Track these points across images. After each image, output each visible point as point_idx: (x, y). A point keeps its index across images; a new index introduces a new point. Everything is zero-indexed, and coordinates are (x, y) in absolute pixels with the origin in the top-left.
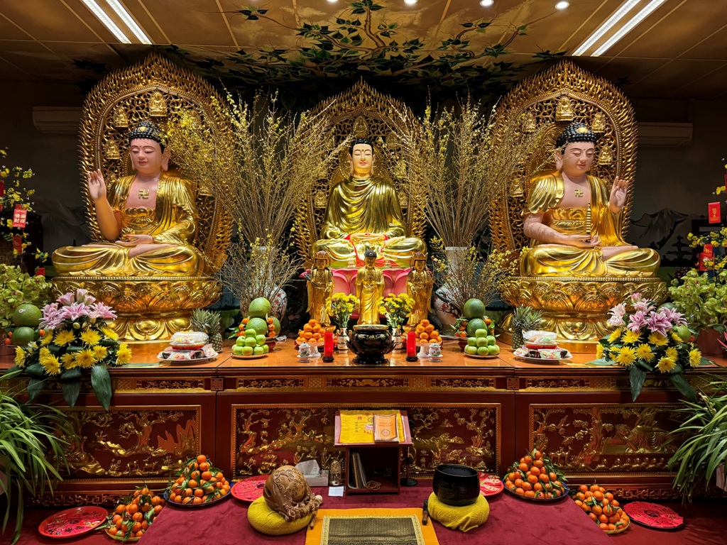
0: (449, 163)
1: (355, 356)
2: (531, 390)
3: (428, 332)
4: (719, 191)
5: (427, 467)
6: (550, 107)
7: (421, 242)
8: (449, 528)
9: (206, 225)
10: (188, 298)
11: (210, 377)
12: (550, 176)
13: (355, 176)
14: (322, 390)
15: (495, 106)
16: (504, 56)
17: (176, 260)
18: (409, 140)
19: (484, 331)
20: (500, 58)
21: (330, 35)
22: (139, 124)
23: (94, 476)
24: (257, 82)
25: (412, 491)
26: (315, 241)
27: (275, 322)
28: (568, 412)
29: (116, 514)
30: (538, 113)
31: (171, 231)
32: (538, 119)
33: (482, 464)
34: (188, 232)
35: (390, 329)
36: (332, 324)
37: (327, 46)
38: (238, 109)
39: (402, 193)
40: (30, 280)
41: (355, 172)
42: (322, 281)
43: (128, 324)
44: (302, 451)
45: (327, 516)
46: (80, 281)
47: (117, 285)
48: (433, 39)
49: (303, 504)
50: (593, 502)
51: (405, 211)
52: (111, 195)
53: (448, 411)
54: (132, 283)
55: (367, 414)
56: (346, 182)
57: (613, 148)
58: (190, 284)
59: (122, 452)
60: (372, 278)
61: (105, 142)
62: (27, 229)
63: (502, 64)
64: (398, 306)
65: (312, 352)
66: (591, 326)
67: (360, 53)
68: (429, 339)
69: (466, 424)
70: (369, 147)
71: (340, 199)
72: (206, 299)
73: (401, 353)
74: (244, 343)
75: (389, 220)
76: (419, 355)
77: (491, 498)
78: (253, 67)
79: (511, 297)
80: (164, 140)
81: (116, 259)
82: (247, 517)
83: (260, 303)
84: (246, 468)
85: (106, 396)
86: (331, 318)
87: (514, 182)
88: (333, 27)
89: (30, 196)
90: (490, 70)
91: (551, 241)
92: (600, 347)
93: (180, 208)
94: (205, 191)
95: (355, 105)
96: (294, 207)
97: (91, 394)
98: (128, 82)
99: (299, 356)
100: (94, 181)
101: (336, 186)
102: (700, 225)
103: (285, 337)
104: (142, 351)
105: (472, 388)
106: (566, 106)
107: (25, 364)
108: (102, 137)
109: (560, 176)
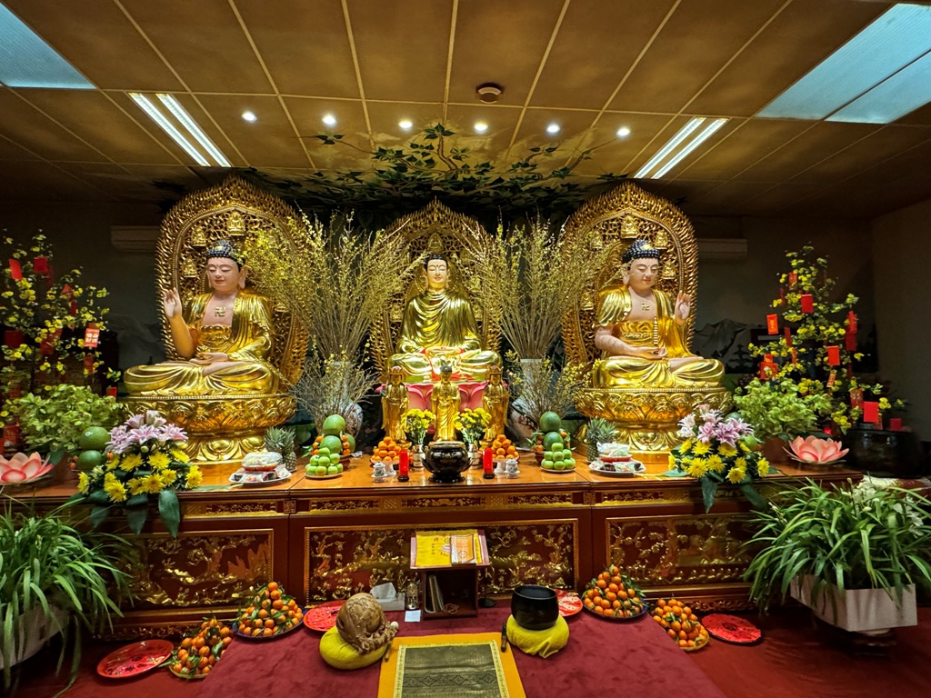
0: (521, 278)
1: (430, 475)
2: (607, 504)
3: (505, 447)
4: (776, 303)
5: (506, 586)
6: (615, 225)
7: (496, 356)
8: (529, 655)
9: (283, 340)
10: (262, 416)
11: (282, 500)
12: (618, 290)
13: (430, 290)
14: (397, 511)
15: (563, 226)
16: (571, 178)
17: (251, 378)
18: (482, 256)
19: (560, 445)
20: (567, 180)
21: (405, 158)
22: (216, 243)
23: (160, 607)
24: (335, 201)
25: (491, 614)
26: (390, 355)
27: (350, 439)
28: (644, 525)
29: (182, 648)
30: (605, 231)
31: (248, 348)
32: (604, 236)
33: (560, 581)
34: (264, 349)
35: (467, 444)
36: (408, 440)
37: (402, 168)
38: (313, 229)
39: (477, 306)
40: (99, 402)
41: (430, 287)
42: (397, 396)
43: (201, 444)
44: (378, 574)
45: (402, 645)
46: (152, 401)
47: (189, 404)
48: (503, 163)
49: (378, 635)
50: (671, 618)
51: (480, 323)
52: (187, 313)
53: (526, 528)
54: (205, 402)
55: (444, 535)
56: (421, 296)
57: (675, 264)
58: (264, 402)
59: (190, 580)
60: (448, 393)
61: (182, 261)
62: (99, 348)
63: (568, 185)
64: (474, 421)
65: (387, 470)
66: (662, 437)
67: (434, 175)
68: (506, 455)
69: (544, 540)
70: (443, 262)
71: (415, 314)
72: (281, 416)
73: (478, 469)
74: (317, 462)
75: (464, 333)
76: (496, 471)
77: (570, 619)
78: (330, 188)
79: (585, 408)
80: (240, 260)
81: (190, 378)
82: (319, 649)
83: (335, 421)
84: (320, 593)
85: (174, 522)
86: (406, 433)
87: (585, 296)
88: (407, 151)
89: (104, 316)
90: (557, 191)
91: (621, 353)
92: (672, 458)
93: (256, 325)
94: (281, 307)
95: (430, 222)
96: (370, 321)
97: (158, 521)
98: (206, 203)
99: (373, 476)
100: (169, 300)
101: (412, 300)
102: (759, 335)
103: (360, 453)
104: (214, 472)
105: (549, 504)
106: (630, 224)
107: (89, 490)
108: (179, 255)
109: (627, 290)
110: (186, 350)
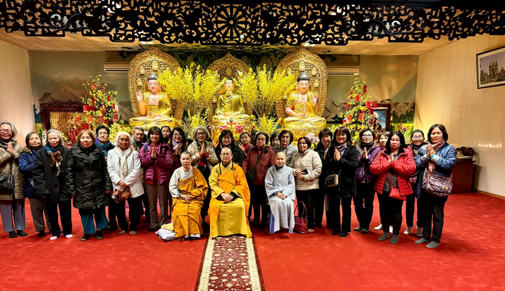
6: (296, 65)
7: (249, 116)
12: (294, 92)
30: (293, 67)
31: (165, 112)
32: (292, 70)
34: (170, 113)
41: (226, 90)
42: (216, 129)
56: (223, 94)
57: (319, 80)
61: (137, 79)
70: (231, 81)
71: (221, 100)
75: (239, 108)
81: (149, 122)
91: (293, 115)
95: (227, 62)
98: (144, 57)
100: (139, 96)
101: (220, 95)
106: (303, 65)
109: (297, 92)
110: (143, 112)
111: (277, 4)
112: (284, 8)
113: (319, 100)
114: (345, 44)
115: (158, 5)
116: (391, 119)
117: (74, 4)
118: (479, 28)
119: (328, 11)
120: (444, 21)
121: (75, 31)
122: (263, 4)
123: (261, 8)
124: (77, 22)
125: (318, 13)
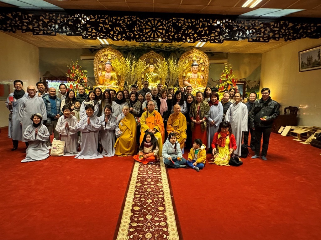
4: (222, 76)
6: (191, 57)
12: (190, 72)
13: (150, 71)
17: (115, 89)
30: (189, 59)
31: (114, 83)
37: (144, 45)
57: (204, 66)
61: (99, 64)
67: (151, 46)
71: (147, 77)
75: (157, 81)
81: (105, 88)
87: (184, 73)
94: (119, 74)
95: (151, 55)
96: (137, 78)
98: (103, 51)
100: (99, 73)
101: (146, 73)
106: (195, 57)
109: (192, 72)
110: (102, 83)
111: (181, 19)
112: (185, 21)
113: (205, 77)
114: (222, 43)
115: (112, 18)
116: (246, 90)
117: (62, 17)
118: (303, 34)
119: (212, 23)
120: (282, 30)
121: (62, 32)
122: (173, 18)
123: (172, 21)
124: (64, 28)
125: (206, 24)
